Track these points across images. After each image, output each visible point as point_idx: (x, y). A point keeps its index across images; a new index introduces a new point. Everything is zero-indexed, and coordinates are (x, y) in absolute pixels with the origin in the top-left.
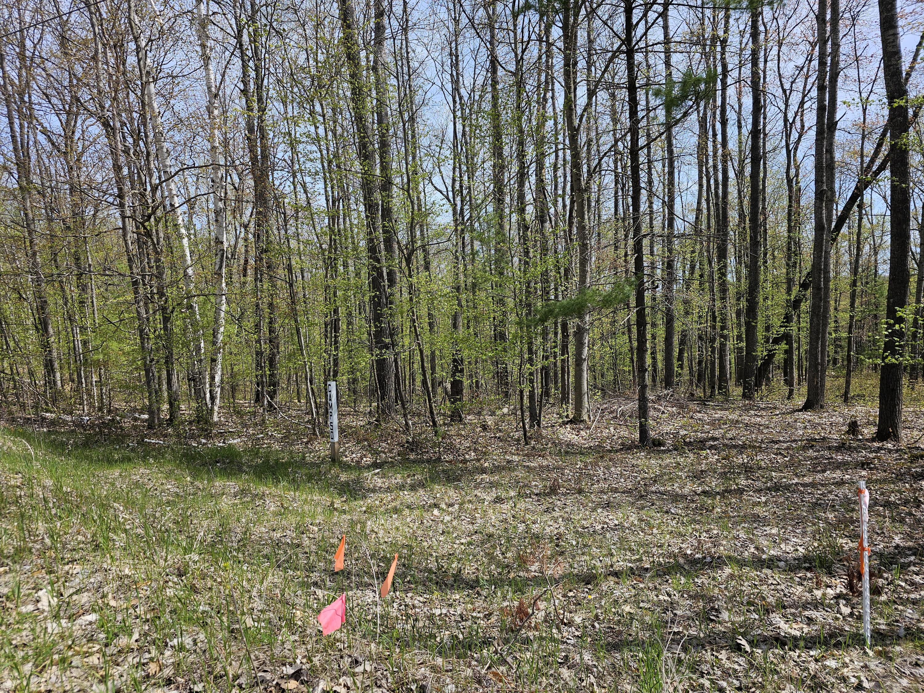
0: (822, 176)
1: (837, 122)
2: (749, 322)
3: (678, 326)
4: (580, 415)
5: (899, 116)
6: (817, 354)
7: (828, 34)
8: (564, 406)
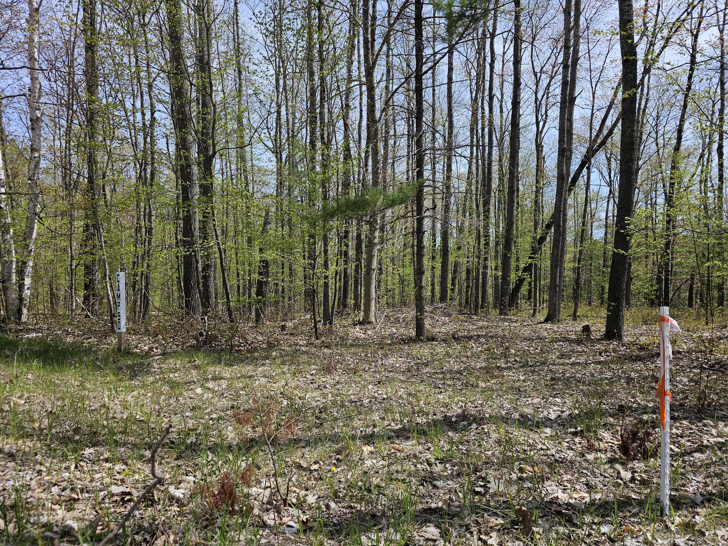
0: (564, 137)
1: (576, 98)
2: (506, 254)
3: (451, 259)
4: (368, 317)
5: (631, 73)
6: (556, 278)
7: (572, 25)
8: (356, 312)
